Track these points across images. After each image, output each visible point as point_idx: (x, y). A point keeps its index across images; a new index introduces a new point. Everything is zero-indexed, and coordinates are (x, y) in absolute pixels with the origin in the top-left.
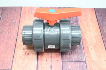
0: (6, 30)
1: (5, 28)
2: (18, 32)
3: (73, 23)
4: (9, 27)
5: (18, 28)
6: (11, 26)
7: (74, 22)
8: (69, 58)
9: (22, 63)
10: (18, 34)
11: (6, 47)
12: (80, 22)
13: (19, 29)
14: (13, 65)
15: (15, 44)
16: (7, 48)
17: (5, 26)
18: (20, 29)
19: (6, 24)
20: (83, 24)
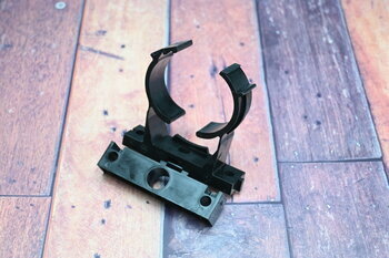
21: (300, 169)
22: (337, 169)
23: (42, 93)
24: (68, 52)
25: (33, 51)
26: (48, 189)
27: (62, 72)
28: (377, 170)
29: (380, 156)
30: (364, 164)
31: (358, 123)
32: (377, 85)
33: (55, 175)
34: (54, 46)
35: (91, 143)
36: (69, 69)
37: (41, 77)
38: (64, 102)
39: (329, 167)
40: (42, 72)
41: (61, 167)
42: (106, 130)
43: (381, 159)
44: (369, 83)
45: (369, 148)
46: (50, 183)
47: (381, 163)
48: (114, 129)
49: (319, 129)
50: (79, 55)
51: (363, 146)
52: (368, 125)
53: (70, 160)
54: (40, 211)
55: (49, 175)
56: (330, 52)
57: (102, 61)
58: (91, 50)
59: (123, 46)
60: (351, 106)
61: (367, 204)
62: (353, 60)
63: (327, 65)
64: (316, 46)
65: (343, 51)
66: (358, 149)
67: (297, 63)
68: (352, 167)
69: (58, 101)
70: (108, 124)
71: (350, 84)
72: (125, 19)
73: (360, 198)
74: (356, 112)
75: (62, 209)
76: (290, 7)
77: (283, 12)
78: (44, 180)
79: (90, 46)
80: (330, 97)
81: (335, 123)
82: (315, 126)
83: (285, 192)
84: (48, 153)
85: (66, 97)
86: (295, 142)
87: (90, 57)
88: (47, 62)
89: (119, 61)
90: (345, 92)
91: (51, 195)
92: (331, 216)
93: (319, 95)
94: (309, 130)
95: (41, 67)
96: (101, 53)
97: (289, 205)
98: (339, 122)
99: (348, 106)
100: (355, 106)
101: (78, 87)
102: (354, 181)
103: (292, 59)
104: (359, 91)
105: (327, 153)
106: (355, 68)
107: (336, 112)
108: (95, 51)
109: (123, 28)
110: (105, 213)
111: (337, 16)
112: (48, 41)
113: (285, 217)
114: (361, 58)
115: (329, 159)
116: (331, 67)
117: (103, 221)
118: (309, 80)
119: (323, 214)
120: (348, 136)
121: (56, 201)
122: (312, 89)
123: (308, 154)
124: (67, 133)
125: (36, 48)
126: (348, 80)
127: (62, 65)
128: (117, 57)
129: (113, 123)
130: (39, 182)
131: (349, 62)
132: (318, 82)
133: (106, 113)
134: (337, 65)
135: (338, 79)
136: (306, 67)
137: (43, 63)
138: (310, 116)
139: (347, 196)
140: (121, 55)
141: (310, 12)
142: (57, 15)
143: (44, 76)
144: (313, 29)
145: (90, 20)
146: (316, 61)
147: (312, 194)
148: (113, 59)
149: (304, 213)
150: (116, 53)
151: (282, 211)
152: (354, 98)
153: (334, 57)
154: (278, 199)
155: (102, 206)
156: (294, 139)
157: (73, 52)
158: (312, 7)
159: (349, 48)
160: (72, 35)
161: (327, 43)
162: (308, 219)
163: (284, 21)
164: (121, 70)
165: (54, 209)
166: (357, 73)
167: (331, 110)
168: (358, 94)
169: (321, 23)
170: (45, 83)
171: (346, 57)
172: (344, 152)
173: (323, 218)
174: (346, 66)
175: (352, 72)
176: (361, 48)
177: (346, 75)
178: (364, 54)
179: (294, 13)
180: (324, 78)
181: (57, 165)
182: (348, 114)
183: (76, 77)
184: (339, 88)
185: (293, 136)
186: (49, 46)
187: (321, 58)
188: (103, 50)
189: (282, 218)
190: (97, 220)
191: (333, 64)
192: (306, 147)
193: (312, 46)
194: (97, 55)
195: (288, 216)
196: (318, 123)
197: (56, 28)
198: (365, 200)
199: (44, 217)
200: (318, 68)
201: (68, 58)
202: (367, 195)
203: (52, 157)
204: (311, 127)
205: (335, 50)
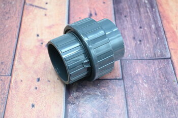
21: (132, 63)
22: (149, 63)
23: (7, 26)
24: (20, 6)
25: (3, 5)
26: (9, 72)
27: (17, 16)
28: (168, 63)
29: (169, 56)
30: (162, 60)
31: (160, 41)
32: (169, 23)
33: (13, 66)
34: (13, 3)
35: (30, 50)
36: (20, 14)
37: (7, 18)
38: (17, 30)
39: (145, 62)
40: (7, 16)
41: (16, 62)
42: (38, 44)
43: (170, 58)
44: (165, 22)
45: (164, 53)
46: (10, 69)
47: (170, 60)
48: (42, 43)
49: (140, 44)
50: (25, 7)
51: (161, 52)
52: (164, 42)
53: (20, 58)
54: (5, 83)
55: (10, 65)
56: (146, 7)
57: (36, 10)
58: (31, 5)
59: (47, 3)
60: (156, 32)
61: (163, 80)
62: (157, 10)
63: (144, 13)
64: (139, 4)
65: (152, 7)
66: (159, 53)
67: (130, 12)
68: (156, 62)
69: (14, 30)
70: (39, 41)
71: (156, 23)
73: (160, 77)
74: (158, 36)
75: (16, 82)
78: (8, 68)
79: (30, 3)
80: (146, 28)
81: (148, 41)
82: (139, 42)
83: (124, 74)
84: (9, 55)
85: (18, 28)
87: (31, 8)
88: (10, 11)
89: (44, 10)
90: (153, 26)
91: (11, 75)
92: (146, 85)
93: (141, 28)
94: (136, 44)
95: (7, 13)
96: (36, 6)
97: (126, 80)
98: (150, 40)
99: (154, 33)
100: (158, 32)
101: (25, 23)
102: (157, 69)
103: (128, 10)
104: (160, 26)
105: (144, 55)
106: (158, 15)
107: (149, 35)
108: (33, 6)
110: (37, 84)
112: (10, 1)
113: (124, 86)
114: (161, 10)
115: (145, 58)
116: (146, 14)
117: (36, 88)
118: (136, 20)
119: (142, 84)
120: (155, 47)
121: (13, 78)
122: (137, 24)
123: (135, 55)
124: (19, 45)
125: (4, 4)
126: (154, 21)
127: (17, 12)
128: (44, 9)
129: (42, 40)
130: (5, 69)
131: (155, 12)
132: (140, 21)
133: (38, 35)
134: (149, 14)
135: (150, 20)
136: (135, 14)
137: (8, 11)
138: (136, 37)
139: (154, 76)
140: (45, 7)
143: (8, 17)
146: (140, 11)
147: (137, 75)
148: (42, 10)
149: (133, 84)
150: (43, 7)
151: (123, 83)
152: (157, 29)
153: (148, 9)
154: (121, 77)
155: (36, 80)
156: (129, 49)
157: (22, 6)
159: (155, 5)
161: (145, 3)
162: (135, 87)
164: (46, 15)
165: (12, 82)
166: (159, 17)
167: (146, 34)
168: (159, 27)
170: (9, 21)
171: (154, 9)
172: (153, 55)
173: (142, 86)
174: (154, 13)
175: (156, 17)
176: (161, 5)
177: (154, 18)
178: (162, 8)
180: (143, 19)
181: (14, 60)
182: (155, 37)
183: (24, 18)
184: (150, 24)
185: (128, 47)
186: (11, 3)
187: (142, 10)
188: (37, 5)
189: (122, 86)
190: (33, 88)
191: (148, 12)
192: (134, 52)
194: (34, 8)
195: (126, 86)
196: (140, 41)
198: (162, 78)
199: (7, 86)
200: (140, 14)
201: (20, 9)
202: (163, 75)
203: (11, 57)
204: (137, 43)
205: (148, 6)
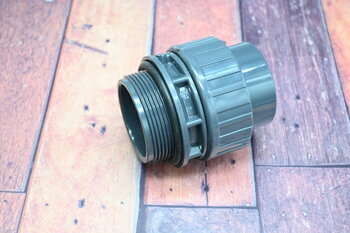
0: (11, 30)
1: (8, 23)
2: (64, 38)
3: (298, 11)
4: (27, 19)
5: (64, 22)
6: (37, 15)
7: (301, 5)
8: (287, 148)
9: (74, 167)
10: (65, 45)
11: (9, 99)
12: (325, 7)
13: (70, 25)
14: (34, 174)
15: (49, 85)
16: (14, 99)
17: (10, 15)
18: (74, 28)
19: (15, 8)
20: (339, 16)
21: (277, 173)
22: (313, 174)
23: (25, 86)
24: (54, 45)
25: (20, 43)
26: (23, 185)
27: (46, 65)
30: (341, 170)
31: (336, 127)
33: (31, 171)
34: (41, 38)
35: (70, 138)
36: (54, 62)
37: (26, 69)
38: (46, 96)
39: (306, 172)
40: (27, 65)
41: (38, 162)
42: (86, 125)
44: (348, 86)
45: (347, 154)
46: (25, 179)
48: (94, 125)
49: (297, 132)
50: (64, 49)
51: (341, 151)
53: (47, 155)
54: (13, 208)
55: (25, 169)
56: (310, 54)
57: (86, 55)
58: (77, 43)
59: (108, 41)
60: (330, 109)
61: (344, 212)
62: (332, 62)
63: (306, 67)
64: (296, 47)
65: (322, 53)
66: (336, 154)
67: (277, 63)
68: (329, 172)
69: (40, 94)
70: (88, 120)
71: (329, 88)
72: (111, 14)
73: (337, 206)
74: (334, 115)
75: (35, 207)
76: (273, 7)
77: (265, 11)
78: (20, 175)
79: (75, 39)
80: (308, 99)
81: (313, 127)
82: (293, 129)
83: (261, 197)
84: (26, 147)
85: (48, 91)
86: (273, 146)
87: (76, 50)
88: (32, 54)
89: (102, 55)
90: (324, 95)
91: (26, 191)
92: (307, 224)
93: (298, 98)
94: (287, 132)
95: (27, 59)
96: (87, 47)
97: (264, 210)
98: (317, 126)
99: (326, 109)
100: (334, 109)
101: (61, 80)
102: (331, 188)
103: (273, 60)
104: (338, 94)
105: (304, 157)
106: (334, 71)
107: (315, 115)
108: (80, 45)
109: (109, 22)
110: (79, 212)
111: (317, 17)
112: (35, 34)
113: (261, 223)
114: (340, 61)
115: (307, 163)
116: (310, 69)
117: (76, 221)
118: (289, 82)
119: (298, 221)
120: (327, 140)
121: (30, 197)
122: (291, 90)
123: (285, 157)
124: (46, 127)
125: (23, 40)
126: (327, 83)
127: (47, 58)
128: (102, 52)
129: (93, 119)
130: (14, 178)
131: (329, 64)
132: (298, 84)
133: (86, 108)
134: (316, 68)
135: (317, 81)
136: (286, 68)
137: (29, 56)
138: (288, 118)
139: (323, 203)
140: (104, 50)
141: (291, 12)
142: (46, 8)
143: (29, 68)
144: (294, 30)
145: (77, 13)
146: (296, 62)
147: (288, 200)
148: (97, 53)
149: (280, 219)
150: (100, 48)
151: (257, 217)
152: (333, 101)
153: (314, 59)
154: (254, 204)
155: (77, 204)
156: (272, 142)
157: (58, 45)
158: (294, 7)
159: (328, 50)
160: (59, 28)
161: (308, 45)
162: (284, 226)
163: (266, 21)
164: (104, 65)
166: (336, 76)
167: (309, 112)
168: (337, 98)
169: (302, 24)
170: (29, 76)
171: (326, 59)
172: (322, 156)
173: (299, 226)
174: (325, 67)
175: (331, 74)
176: (341, 51)
177: (325, 77)
178: (344, 57)
179: (276, 13)
180: (303, 80)
181: (34, 160)
182: (327, 118)
183: (60, 70)
184: (318, 91)
185: (271, 138)
186: (36, 39)
187: (301, 60)
188: (88, 44)
189: (257, 224)
190: (70, 221)
191: (313, 66)
192: (284, 151)
193: (292, 46)
194: (82, 49)
195: (264, 223)
196: (297, 126)
197: (44, 21)
198: (342, 208)
199: (17, 214)
200: (297, 68)
201: (54, 51)
202: (343, 203)
203: (30, 152)
204: (289, 129)
205: (315, 52)
